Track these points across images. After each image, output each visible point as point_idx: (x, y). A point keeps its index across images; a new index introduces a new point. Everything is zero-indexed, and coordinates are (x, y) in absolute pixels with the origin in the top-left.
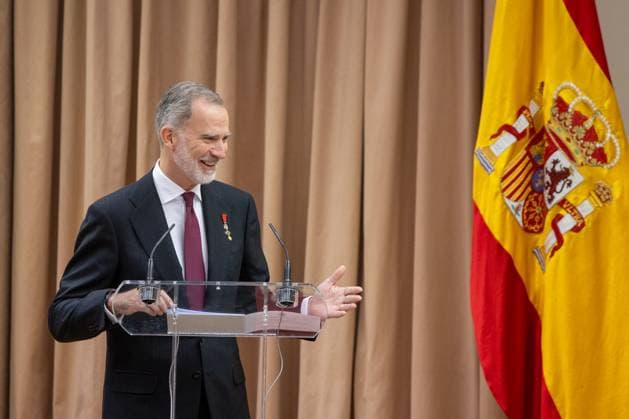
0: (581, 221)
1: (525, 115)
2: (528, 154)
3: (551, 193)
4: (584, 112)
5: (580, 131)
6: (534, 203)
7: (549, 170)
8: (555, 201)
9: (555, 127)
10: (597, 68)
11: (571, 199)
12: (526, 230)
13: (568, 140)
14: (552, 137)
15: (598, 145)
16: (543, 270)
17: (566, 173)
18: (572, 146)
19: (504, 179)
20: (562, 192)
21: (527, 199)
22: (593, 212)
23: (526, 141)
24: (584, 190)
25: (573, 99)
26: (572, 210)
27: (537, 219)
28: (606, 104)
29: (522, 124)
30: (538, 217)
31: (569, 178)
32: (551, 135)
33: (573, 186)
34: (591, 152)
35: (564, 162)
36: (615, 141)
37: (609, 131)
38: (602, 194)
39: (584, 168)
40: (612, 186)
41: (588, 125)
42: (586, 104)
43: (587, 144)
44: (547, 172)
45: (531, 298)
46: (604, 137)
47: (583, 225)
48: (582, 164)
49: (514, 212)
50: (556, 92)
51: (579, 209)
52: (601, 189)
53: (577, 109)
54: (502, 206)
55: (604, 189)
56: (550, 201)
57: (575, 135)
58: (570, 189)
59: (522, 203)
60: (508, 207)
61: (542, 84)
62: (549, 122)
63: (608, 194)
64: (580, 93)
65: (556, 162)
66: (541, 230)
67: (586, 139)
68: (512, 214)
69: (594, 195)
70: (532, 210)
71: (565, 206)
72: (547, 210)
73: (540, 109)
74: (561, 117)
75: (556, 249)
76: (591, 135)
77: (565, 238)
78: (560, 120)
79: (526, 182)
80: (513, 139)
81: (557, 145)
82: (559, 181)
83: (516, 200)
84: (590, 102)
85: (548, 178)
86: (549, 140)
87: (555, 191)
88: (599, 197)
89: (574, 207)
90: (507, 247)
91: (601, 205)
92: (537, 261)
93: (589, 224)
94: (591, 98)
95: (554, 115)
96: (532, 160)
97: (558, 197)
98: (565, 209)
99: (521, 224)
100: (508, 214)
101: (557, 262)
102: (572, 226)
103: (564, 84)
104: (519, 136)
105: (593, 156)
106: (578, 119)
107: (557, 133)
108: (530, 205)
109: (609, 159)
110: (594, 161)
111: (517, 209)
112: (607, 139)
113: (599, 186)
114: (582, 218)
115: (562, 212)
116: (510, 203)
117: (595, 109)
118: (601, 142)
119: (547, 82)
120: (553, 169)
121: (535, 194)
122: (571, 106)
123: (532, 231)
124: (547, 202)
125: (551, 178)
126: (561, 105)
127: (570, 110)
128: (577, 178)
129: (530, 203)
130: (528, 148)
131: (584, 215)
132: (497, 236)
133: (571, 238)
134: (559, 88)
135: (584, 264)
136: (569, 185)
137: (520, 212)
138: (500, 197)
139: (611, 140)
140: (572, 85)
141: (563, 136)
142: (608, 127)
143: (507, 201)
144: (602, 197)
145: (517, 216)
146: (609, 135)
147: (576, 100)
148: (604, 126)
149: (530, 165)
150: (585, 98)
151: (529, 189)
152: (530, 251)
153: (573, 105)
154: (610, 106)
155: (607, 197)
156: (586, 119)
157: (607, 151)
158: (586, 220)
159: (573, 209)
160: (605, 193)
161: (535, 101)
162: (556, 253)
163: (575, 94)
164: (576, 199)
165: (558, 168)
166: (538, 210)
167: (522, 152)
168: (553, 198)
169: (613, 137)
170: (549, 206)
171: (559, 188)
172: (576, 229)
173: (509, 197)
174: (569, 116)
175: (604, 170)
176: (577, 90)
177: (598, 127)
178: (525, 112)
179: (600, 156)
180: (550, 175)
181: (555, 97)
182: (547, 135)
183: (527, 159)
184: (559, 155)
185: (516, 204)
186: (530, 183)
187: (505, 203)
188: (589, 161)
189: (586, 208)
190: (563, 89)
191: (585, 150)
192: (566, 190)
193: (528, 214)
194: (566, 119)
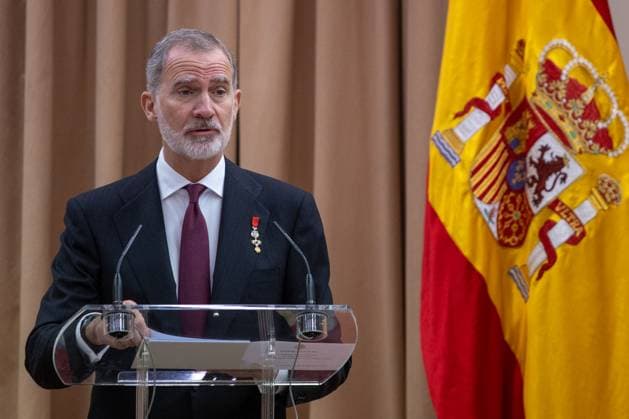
0: (581, 229)
1: (500, 85)
2: (503, 139)
3: (538, 192)
4: (582, 80)
5: (578, 107)
6: (511, 207)
7: (535, 160)
8: (544, 203)
9: (542, 100)
10: (599, 19)
11: (566, 200)
12: (502, 244)
13: (562, 118)
14: (539, 115)
15: (601, 125)
16: (526, 298)
17: (558, 164)
18: (567, 127)
19: (474, 172)
20: (554, 190)
21: (502, 201)
22: (595, 217)
23: (501, 121)
24: (583, 188)
25: (567, 62)
26: (567, 214)
27: (515, 228)
28: (611, 69)
29: (496, 98)
30: (515, 225)
31: (564, 170)
32: (536, 112)
33: (569, 180)
34: (591, 135)
35: (557, 149)
36: (624, 119)
37: (616, 106)
38: (608, 193)
39: (583, 156)
40: (619, 182)
41: (588, 96)
42: (584, 69)
43: (587, 123)
44: (532, 162)
45: (507, 337)
46: (608, 114)
47: (583, 234)
48: (581, 152)
49: (487, 219)
50: (543, 53)
51: (576, 211)
52: (606, 186)
53: (572, 76)
54: (472, 211)
55: (610, 185)
56: (537, 202)
57: (570, 112)
58: (564, 186)
59: (497, 206)
60: (479, 213)
61: (522, 44)
62: (534, 94)
63: (615, 192)
64: (576, 54)
65: (544, 149)
66: (520, 244)
67: (585, 117)
68: (484, 220)
69: (596, 192)
70: (508, 216)
71: (557, 209)
72: (533, 215)
73: (518, 76)
74: (552, 88)
75: (545, 268)
76: (592, 112)
77: (559, 253)
78: (550, 92)
79: (501, 178)
80: (485, 118)
81: (546, 125)
82: (550, 174)
83: (490, 203)
84: (590, 66)
85: (532, 171)
86: (534, 118)
87: (544, 188)
88: (603, 195)
89: (571, 211)
90: (479, 266)
91: (606, 207)
92: (515, 286)
93: (591, 234)
94: (590, 60)
95: (541, 85)
96: (508, 148)
97: (548, 197)
98: (558, 213)
99: (496, 235)
100: (480, 220)
101: (548, 286)
102: (567, 237)
103: (555, 41)
104: (493, 114)
105: (595, 139)
106: (575, 90)
107: (546, 109)
108: (506, 209)
109: (615, 144)
110: (596, 147)
111: (491, 215)
112: (613, 117)
113: (603, 181)
114: (581, 225)
115: (554, 217)
116: (482, 206)
117: (596, 76)
118: (605, 121)
119: (529, 40)
120: (541, 159)
121: (512, 194)
122: (564, 72)
123: (507, 245)
124: (532, 205)
125: (538, 171)
126: (551, 71)
127: (563, 78)
128: (574, 170)
129: (506, 206)
130: (503, 132)
131: (584, 221)
132: (466, 253)
133: (566, 252)
134: (547, 48)
135: (584, 288)
136: (564, 180)
137: (494, 219)
138: (469, 197)
139: (618, 118)
140: (566, 43)
141: (554, 113)
142: (614, 100)
143: (478, 203)
144: (607, 196)
145: (491, 224)
146: (615, 111)
147: (571, 63)
148: (610, 100)
149: (506, 154)
150: (582, 60)
151: (505, 187)
152: (505, 273)
153: (567, 70)
154: (617, 70)
155: (614, 196)
156: (584, 89)
157: (614, 133)
158: (587, 228)
159: (569, 214)
160: (610, 190)
161: (512, 66)
162: (546, 274)
163: (569, 55)
164: (574, 199)
165: (547, 158)
166: (516, 215)
167: (496, 137)
168: (541, 198)
169: (621, 114)
170: (535, 210)
171: (549, 183)
172: (573, 241)
173: (481, 198)
174: (562, 86)
175: (610, 159)
176: (573, 49)
177: (601, 100)
178: (500, 81)
179: (604, 140)
180: (536, 166)
181: (541, 60)
182: (532, 112)
183: (502, 145)
184: (549, 139)
185: (489, 208)
186: (506, 179)
187: (475, 206)
188: (590, 147)
189: (587, 211)
190: (553, 48)
191: (584, 132)
192: (559, 187)
193: (503, 221)
194: (557, 89)
